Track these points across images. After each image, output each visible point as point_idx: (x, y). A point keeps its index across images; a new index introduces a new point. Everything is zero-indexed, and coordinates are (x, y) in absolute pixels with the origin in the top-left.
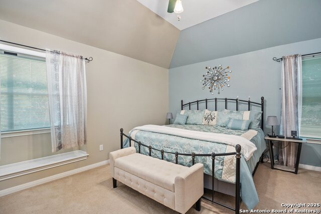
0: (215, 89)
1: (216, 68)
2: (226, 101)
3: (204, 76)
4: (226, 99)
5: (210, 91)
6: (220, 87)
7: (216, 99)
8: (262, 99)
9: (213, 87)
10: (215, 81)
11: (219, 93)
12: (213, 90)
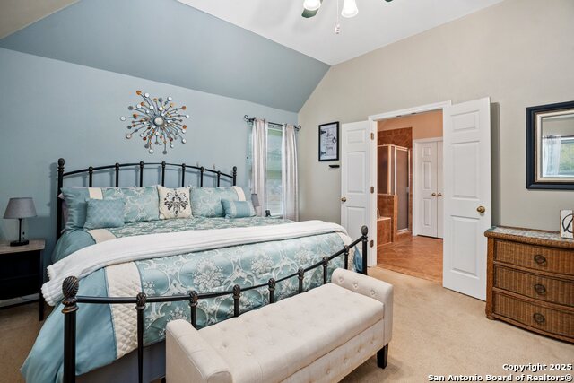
0: (156, 143)
1: (160, 100)
2: (183, 169)
3: (131, 108)
4: (183, 166)
5: (146, 147)
6: (167, 140)
7: (164, 164)
8: (235, 169)
9: (154, 138)
10: (157, 126)
11: (165, 153)
12: (153, 145)
